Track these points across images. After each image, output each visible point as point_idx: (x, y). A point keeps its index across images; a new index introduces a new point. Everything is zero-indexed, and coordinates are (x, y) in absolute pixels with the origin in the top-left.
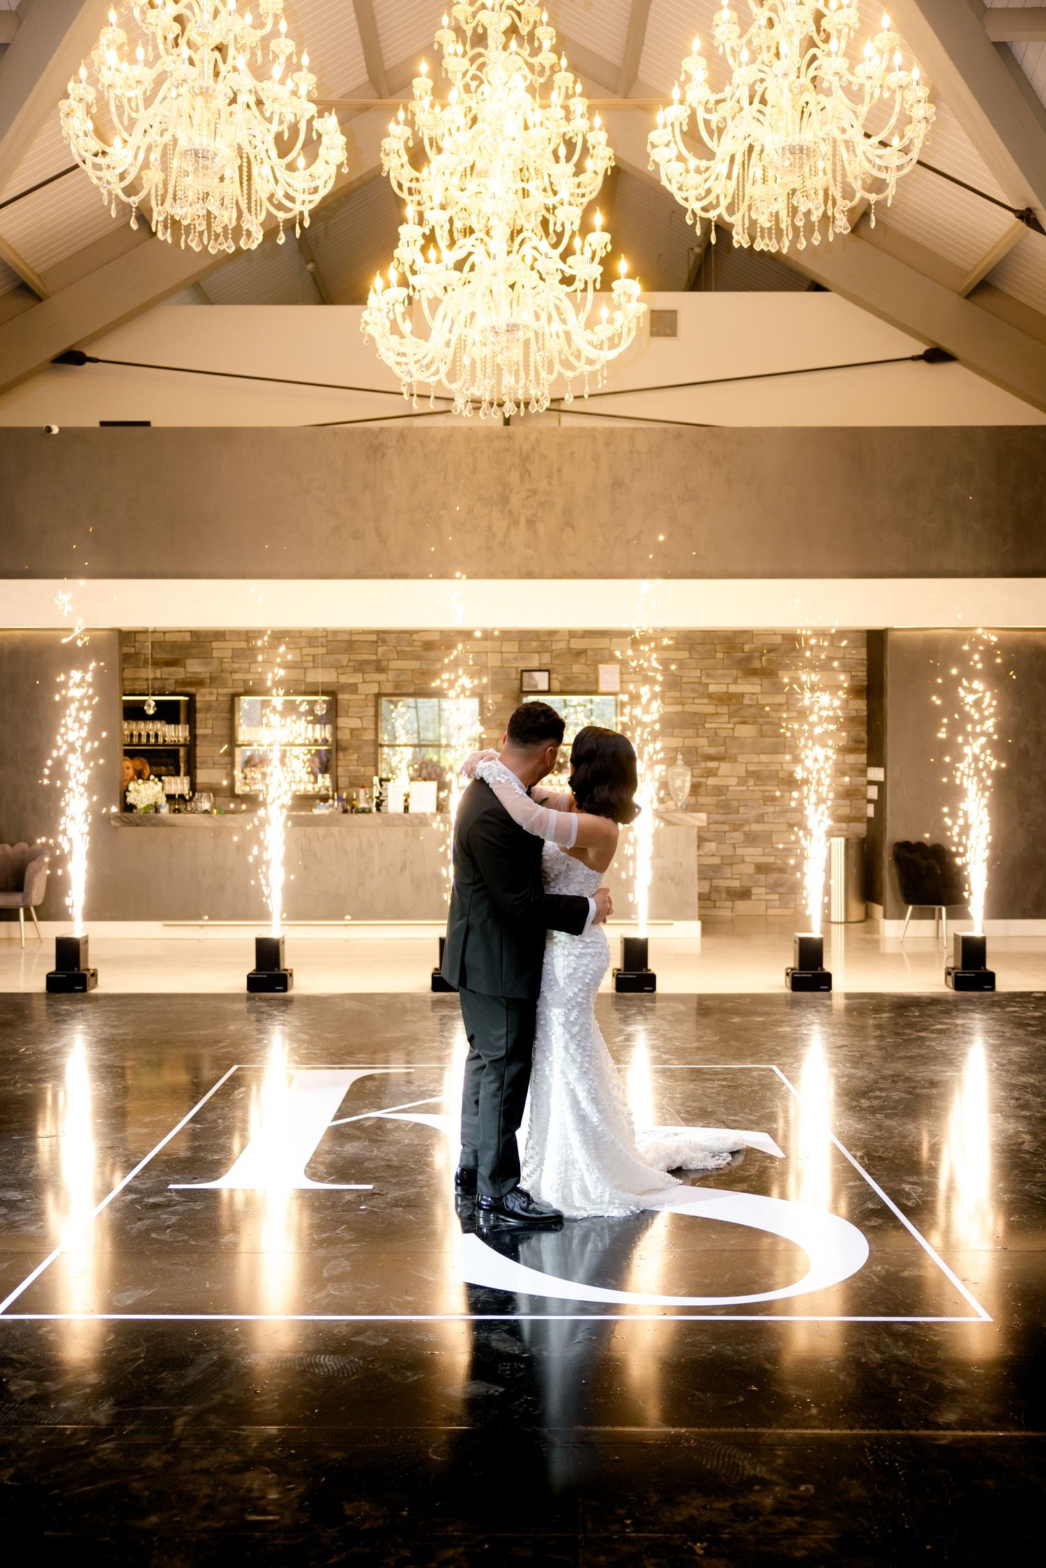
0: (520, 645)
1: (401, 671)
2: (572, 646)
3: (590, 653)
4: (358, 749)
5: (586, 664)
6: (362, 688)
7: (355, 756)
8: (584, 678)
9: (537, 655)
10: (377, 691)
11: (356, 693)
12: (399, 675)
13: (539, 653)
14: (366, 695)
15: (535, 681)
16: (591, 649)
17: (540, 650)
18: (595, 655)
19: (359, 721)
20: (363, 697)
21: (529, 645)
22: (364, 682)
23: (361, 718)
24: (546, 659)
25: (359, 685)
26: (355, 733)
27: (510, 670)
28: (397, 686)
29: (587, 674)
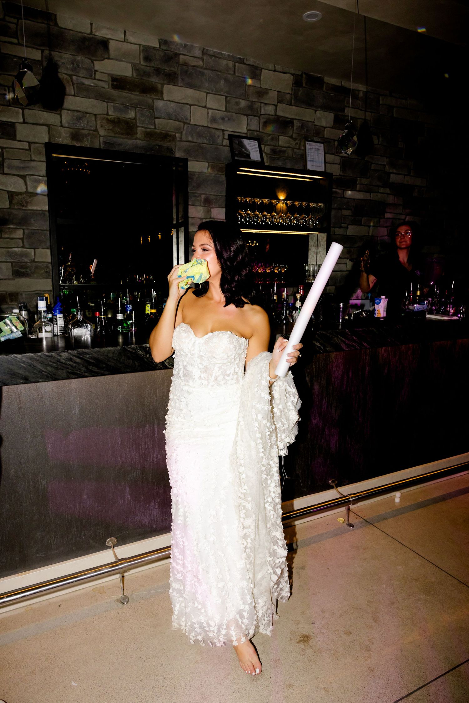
0: (227, 102)
1: (82, 115)
2: (280, 113)
3: (297, 124)
4: (23, 222)
5: (291, 137)
6: (22, 131)
7: (19, 234)
8: (290, 152)
9: (246, 117)
10: (47, 140)
11: (12, 136)
12: (79, 119)
13: (247, 115)
14: (30, 143)
15: (246, 149)
16: (299, 120)
17: (249, 112)
18: (302, 127)
19: (21, 181)
20: (26, 146)
21: (237, 104)
22: (24, 122)
23: (23, 177)
24: (255, 124)
25: (19, 128)
26: (17, 199)
27: (217, 133)
28: (75, 136)
29: (293, 149)
